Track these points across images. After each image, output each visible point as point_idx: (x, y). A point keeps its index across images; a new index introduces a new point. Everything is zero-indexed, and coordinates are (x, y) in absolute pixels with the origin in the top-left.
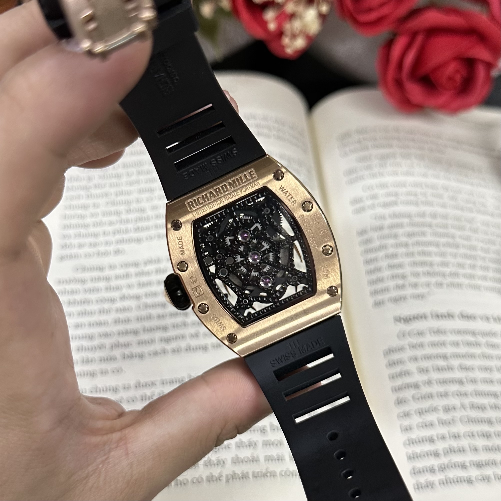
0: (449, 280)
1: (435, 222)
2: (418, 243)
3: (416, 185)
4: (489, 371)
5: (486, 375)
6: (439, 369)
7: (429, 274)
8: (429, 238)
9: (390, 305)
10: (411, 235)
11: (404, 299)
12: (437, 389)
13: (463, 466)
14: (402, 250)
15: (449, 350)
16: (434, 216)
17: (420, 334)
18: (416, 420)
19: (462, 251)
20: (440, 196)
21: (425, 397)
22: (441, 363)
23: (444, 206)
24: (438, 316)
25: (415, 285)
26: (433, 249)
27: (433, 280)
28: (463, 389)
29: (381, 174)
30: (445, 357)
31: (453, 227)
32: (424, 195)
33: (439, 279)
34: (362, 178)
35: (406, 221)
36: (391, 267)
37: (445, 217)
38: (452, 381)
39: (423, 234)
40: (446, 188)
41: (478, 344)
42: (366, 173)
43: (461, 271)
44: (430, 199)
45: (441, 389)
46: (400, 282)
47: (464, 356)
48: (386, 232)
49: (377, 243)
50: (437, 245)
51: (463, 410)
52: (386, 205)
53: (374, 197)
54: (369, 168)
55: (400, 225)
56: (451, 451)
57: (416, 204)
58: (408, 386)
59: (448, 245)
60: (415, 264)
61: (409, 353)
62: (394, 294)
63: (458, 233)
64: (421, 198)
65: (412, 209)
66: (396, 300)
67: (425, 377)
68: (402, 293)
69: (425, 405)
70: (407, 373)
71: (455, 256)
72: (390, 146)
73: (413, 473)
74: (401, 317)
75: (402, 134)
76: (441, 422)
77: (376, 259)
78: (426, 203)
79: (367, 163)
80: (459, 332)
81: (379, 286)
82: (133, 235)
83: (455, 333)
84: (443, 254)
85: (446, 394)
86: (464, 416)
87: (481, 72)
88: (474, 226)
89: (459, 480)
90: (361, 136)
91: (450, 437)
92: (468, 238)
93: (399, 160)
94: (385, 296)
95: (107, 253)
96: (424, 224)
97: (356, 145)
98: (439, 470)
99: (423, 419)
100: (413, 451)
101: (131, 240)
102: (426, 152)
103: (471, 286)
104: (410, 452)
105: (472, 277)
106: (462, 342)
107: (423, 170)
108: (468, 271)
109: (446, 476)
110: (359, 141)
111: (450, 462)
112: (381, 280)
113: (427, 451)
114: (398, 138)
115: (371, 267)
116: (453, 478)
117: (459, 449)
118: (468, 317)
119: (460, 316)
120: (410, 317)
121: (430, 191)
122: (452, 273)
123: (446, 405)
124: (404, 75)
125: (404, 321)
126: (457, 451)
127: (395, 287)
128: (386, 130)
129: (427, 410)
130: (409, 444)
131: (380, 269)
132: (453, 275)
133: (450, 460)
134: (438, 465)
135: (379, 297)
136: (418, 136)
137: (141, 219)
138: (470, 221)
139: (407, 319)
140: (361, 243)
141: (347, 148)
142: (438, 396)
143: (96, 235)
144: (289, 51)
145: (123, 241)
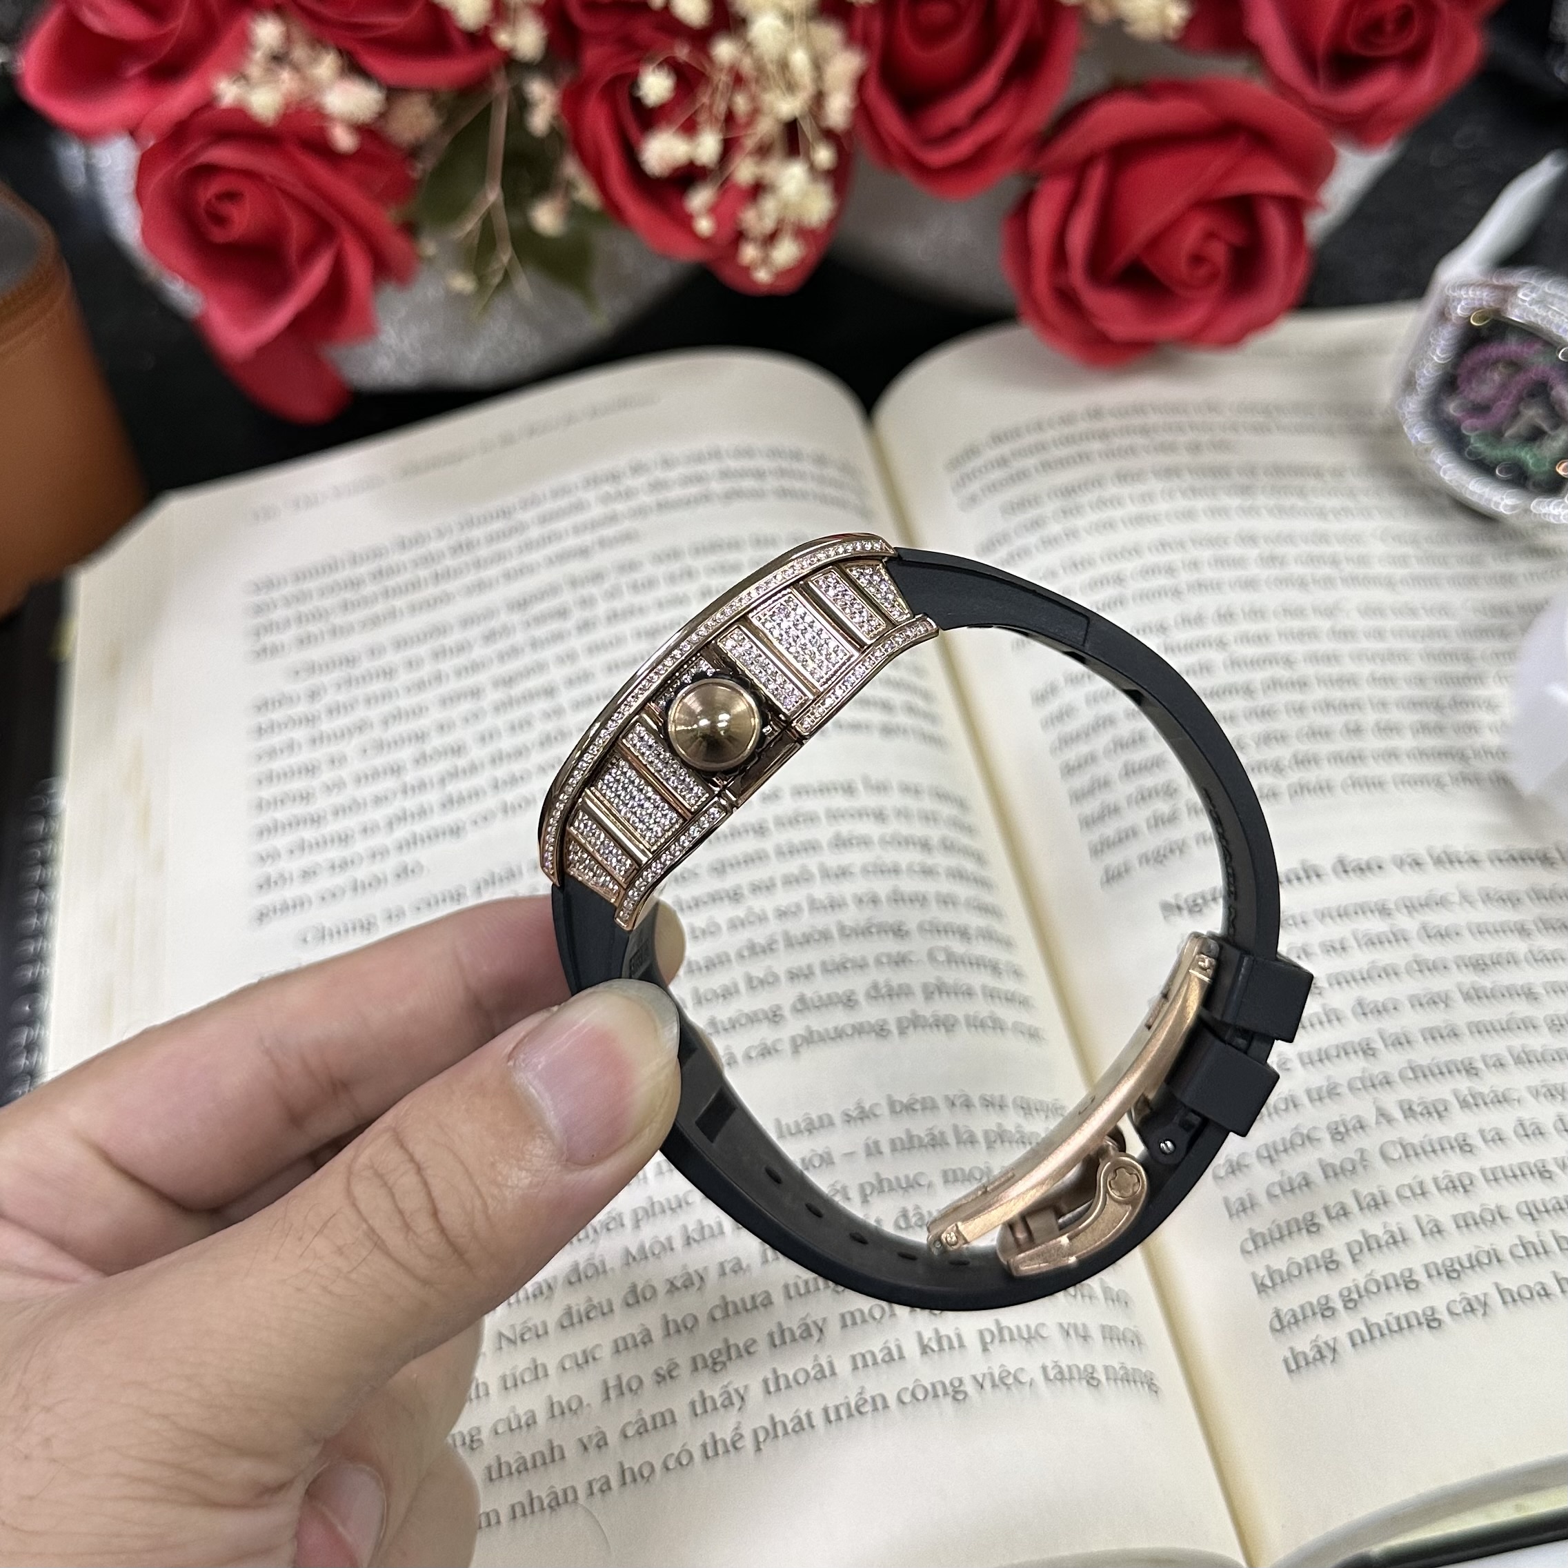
0: (1295, 776)
1: (1230, 631)
3: (1164, 545)
4: (1442, 1005)
5: (1435, 1018)
8: (1222, 677)
9: (1144, 874)
11: (1181, 851)
12: (1305, 1079)
13: (1409, 1283)
15: (1322, 968)
16: (1226, 616)
18: (1262, 1177)
19: (1319, 694)
20: (1238, 562)
23: (1249, 584)
26: (1237, 704)
28: (1375, 1069)
29: (1072, 534)
31: (1285, 636)
32: (1195, 565)
33: (1268, 780)
36: (1130, 771)
37: (1256, 613)
38: (1345, 1051)
39: (1205, 668)
40: (1249, 539)
41: (1399, 938)
43: (1323, 748)
44: (1209, 574)
45: (1316, 1078)
46: (1162, 807)
47: (1365, 978)
49: (1087, 716)
50: (1248, 691)
51: (1385, 1126)
54: (1037, 524)
56: (1370, 1244)
57: (1177, 593)
59: (1274, 685)
62: (1152, 841)
63: (1298, 649)
64: (1185, 577)
65: (1168, 610)
66: (1159, 858)
68: (1172, 834)
69: (1281, 1130)
71: (1300, 710)
72: (1084, 458)
73: (1278, 1327)
74: (1182, 903)
75: (1110, 423)
76: (1332, 1172)
77: (1091, 759)
78: (1201, 586)
79: (1031, 514)
80: (1343, 914)
81: (1110, 829)
82: (439, 820)
83: (1331, 917)
84: (1266, 713)
85: (1332, 1092)
86: (1393, 1142)
87: (1276, 224)
88: (1344, 622)
89: (1405, 1325)
90: (1005, 449)
91: (1361, 1209)
92: (1331, 658)
93: (1112, 490)
94: (1131, 852)
95: (377, 882)
96: (1203, 643)
97: (997, 475)
98: (1346, 1307)
99: (1282, 1173)
100: (1268, 1268)
101: (434, 836)
102: (1183, 458)
103: (1357, 784)
104: (1262, 1272)
105: (1356, 758)
106: (1356, 939)
107: (1182, 503)
108: (1343, 745)
109: (1365, 1320)
110: (1003, 462)
111: (1370, 1278)
112: (1112, 811)
113: (1306, 1260)
114: (1104, 435)
115: (1081, 781)
116: (1387, 1321)
117: (1393, 1237)
118: (1361, 869)
119: (1340, 869)
120: (1203, 898)
121: (1206, 554)
122: (1300, 757)
123: (1336, 1123)
124: (1077, 276)
125: (1191, 911)
126: (1387, 1243)
127: (1152, 822)
128: (1067, 420)
129: (1288, 1145)
130: (1256, 1248)
131: (1105, 784)
132: (1302, 762)
133: (1370, 1275)
134: (1341, 1295)
135: (1114, 859)
136: (1153, 419)
137: (454, 774)
138: (1329, 612)
139: (1197, 905)
140: (1047, 722)
141: (975, 487)
142: (1311, 1100)
143: (344, 839)
144: (763, 276)
145: (413, 842)
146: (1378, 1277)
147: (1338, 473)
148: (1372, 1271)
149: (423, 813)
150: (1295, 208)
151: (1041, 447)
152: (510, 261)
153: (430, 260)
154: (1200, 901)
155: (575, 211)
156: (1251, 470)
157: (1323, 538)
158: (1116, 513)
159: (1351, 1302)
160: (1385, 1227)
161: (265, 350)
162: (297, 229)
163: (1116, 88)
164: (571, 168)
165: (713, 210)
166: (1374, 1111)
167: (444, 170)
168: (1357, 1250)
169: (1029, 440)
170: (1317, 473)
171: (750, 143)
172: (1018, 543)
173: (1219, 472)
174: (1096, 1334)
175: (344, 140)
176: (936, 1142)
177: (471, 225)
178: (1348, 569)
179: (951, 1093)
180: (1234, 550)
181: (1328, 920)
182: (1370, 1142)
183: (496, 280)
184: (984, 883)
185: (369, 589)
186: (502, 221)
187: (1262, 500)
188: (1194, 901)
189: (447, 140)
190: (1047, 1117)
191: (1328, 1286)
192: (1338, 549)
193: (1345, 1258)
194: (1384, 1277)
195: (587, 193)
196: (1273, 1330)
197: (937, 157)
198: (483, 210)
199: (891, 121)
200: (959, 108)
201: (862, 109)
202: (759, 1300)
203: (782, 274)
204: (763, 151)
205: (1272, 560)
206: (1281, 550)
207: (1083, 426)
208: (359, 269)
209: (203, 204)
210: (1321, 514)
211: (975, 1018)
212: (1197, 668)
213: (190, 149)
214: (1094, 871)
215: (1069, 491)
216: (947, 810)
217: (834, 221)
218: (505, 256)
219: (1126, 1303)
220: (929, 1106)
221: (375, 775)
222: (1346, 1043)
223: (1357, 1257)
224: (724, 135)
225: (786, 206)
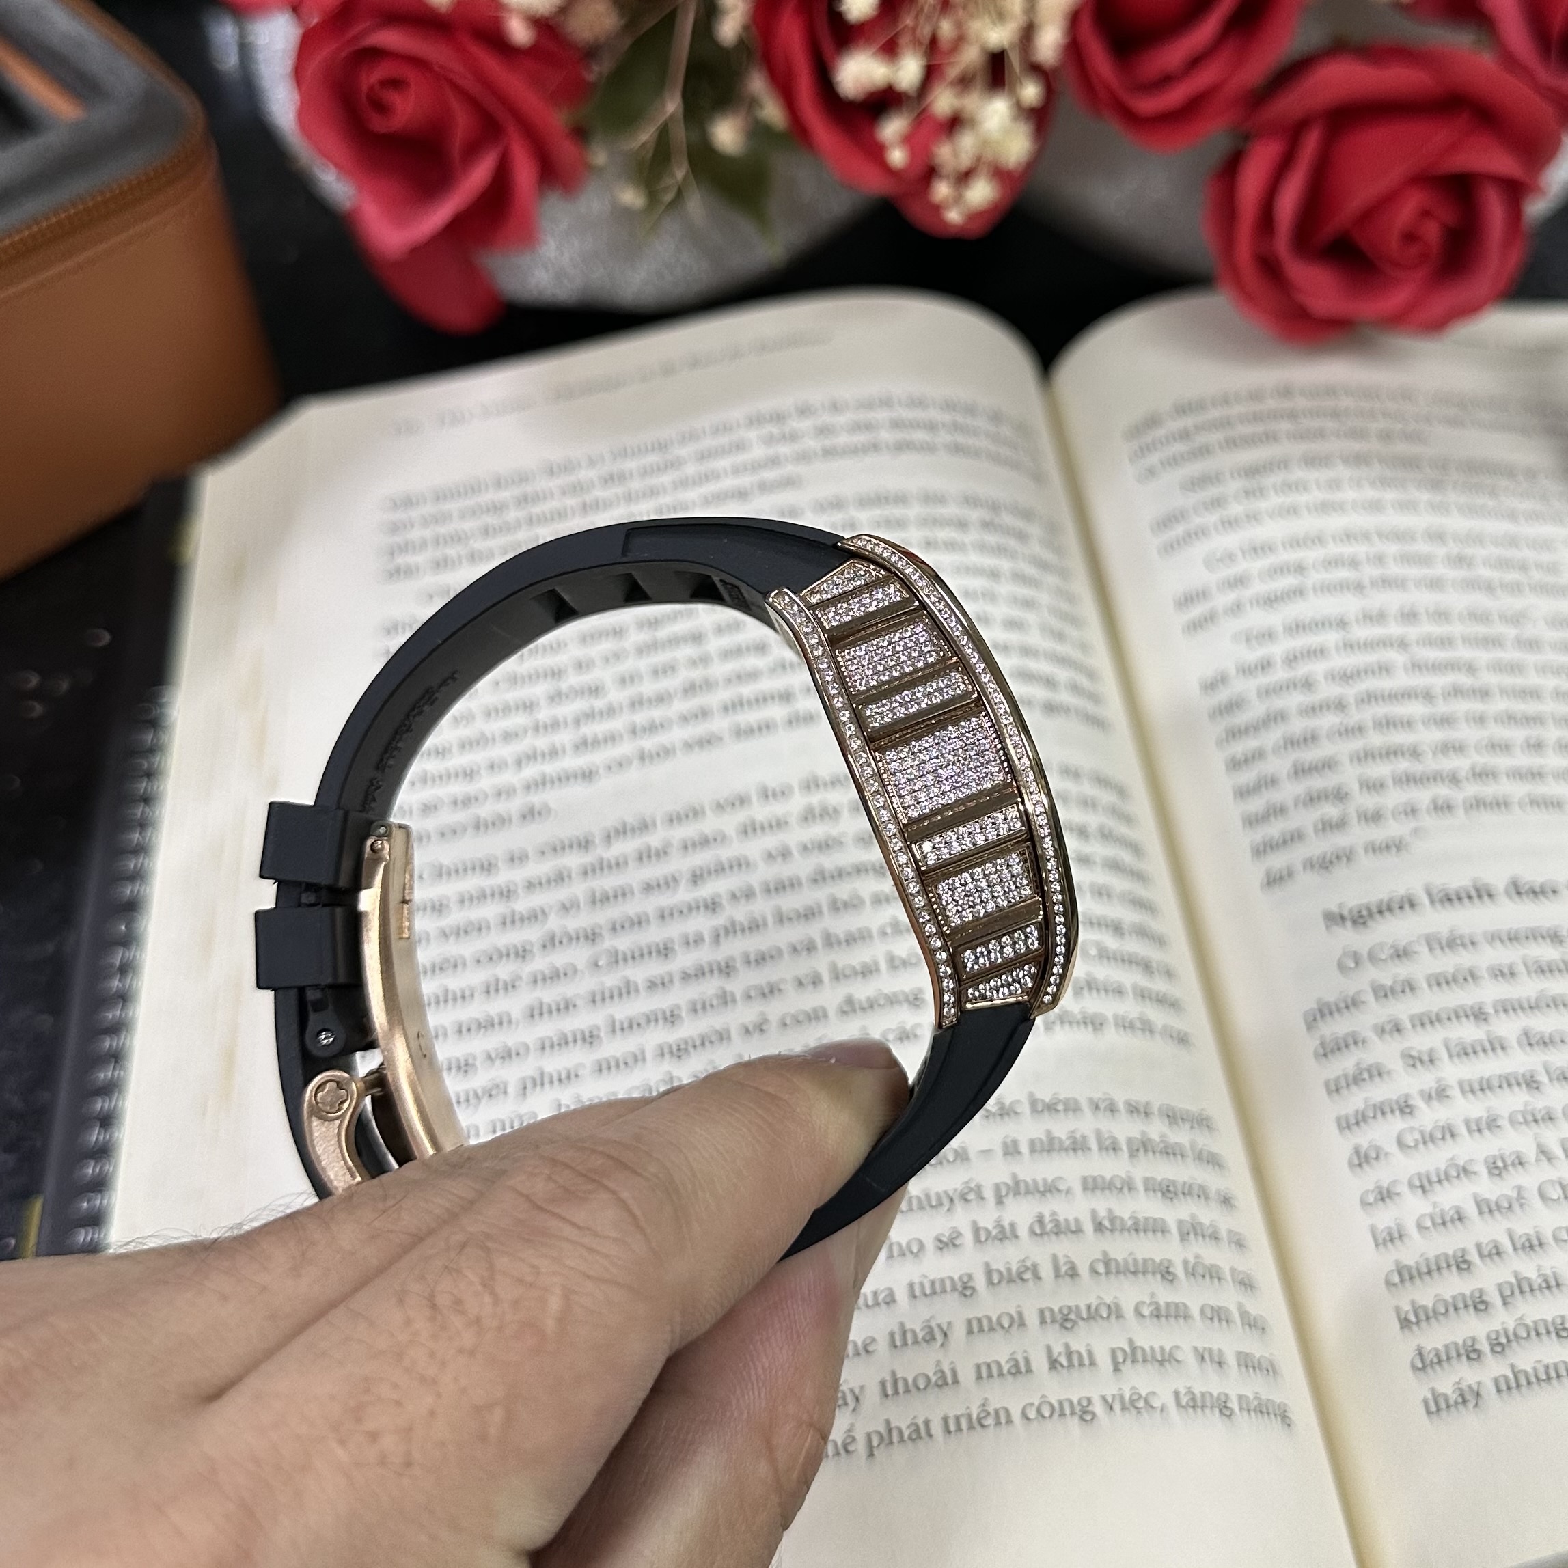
0: (1472, 789)
1: (1412, 632)
2: (1370, 698)
3: (1349, 536)
6: (1465, 1052)
7: (1409, 780)
8: (1401, 680)
9: (1306, 880)
10: (1351, 677)
11: (1348, 859)
12: (1463, 1109)
13: (1562, 1332)
14: (1328, 721)
15: (1489, 993)
16: (1410, 616)
17: (1402, 954)
18: (1413, 1207)
19: (1500, 705)
20: (1424, 560)
21: (1432, 1138)
22: (1470, 1032)
23: (1435, 584)
24: (1448, 899)
25: (1374, 817)
26: (1415, 709)
27: (1423, 796)
28: (1539, 1103)
29: (1253, 517)
30: (1479, 1015)
31: (1469, 641)
32: (1380, 559)
33: (1443, 791)
34: (1200, 533)
35: (1331, 638)
36: (1300, 771)
37: (1441, 615)
38: (1507, 1082)
39: (1385, 669)
40: (1438, 536)
42: (1211, 518)
43: (1502, 762)
44: (1394, 570)
45: (1476, 1108)
46: (1331, 811)
47: (1533, 1007)
48: (1280, 674)
49: (1256, 710)
50: (1427, 696)
51: (1545, 1163)
52: (1270, 601)
53: (1239, 582)
54: (1217, 503)
55: (1319, 653)
56: (1521, 1288)
57: (1359, 587)
58: (1381, 1110)
59: (1456, 692)
60: (1367, 756)
61: (1375, 1013)
62: (1318, 846)
63: (1483, 656)
64: (1369, 572)
65: (1349, 605)
66: (1325, 864)
67: (1426, 1079)
68: (1340, 841)
69: (1435, 1159)
70: (1377, 1072)
71: (1480, 720)
72: (1270, 437)
73: (1420, 1365)
74: (1345, 913)
75: (1301, 403)
76: (1487, 1208)
77: (1259, 755)
78: (1387, 583)
79: (1212, 492)
80: (1513, 938)
81: (1275, 829)
82: (572, 762)
83: (1502, 941)
84: (1445, 721)
85: (1492, 1124)
86: (1552, 1182)
87: (1494, 208)
88: (1529, 631)
89: (1553, 1374)
90: (1188, 422)
91: (1515, 1249)
92: (1515, 668)
93: (1299, 473)
94: (1295, 856)
95: (500, 822)
96: (1385, 643)
97: (1178, 448)
98: (1493, 1351)
99: (1435, 1205)
100: (1413, 1303)
101: (565, 778)
102: (1372, 445)
103: (1536, 802)
104: (1406, 1307)
105: (1536, 775)
106: (1526, 965)
107: (1370, 493)
108: (1523, 760)
109: (1512, 1367)
110: (1185, 435)
111: (1520, 1322)
112: (1279, 811)
113: (1454, 1298)
114: (1292, 415)
115: (1247, 776)
116: (1535, 1369)
117: (1546, 1281)
118: (1534, 893)
119: (1513, 892)
120: (1369, 909)
121: (1392, 549)
122: (1478, 770)
123: (1494, 1156)
124: (1282, 243)
125: (1354, 922)
126: (1540, 1288)
127: (1320, 826)
128: (1256, 396)
129: (1443, 1177)
130: (1402, 1281)
131: (1271, 782)
132: (1480, 775)
133: (1521, 1318)
134: (1488, 1337)
135: (1277, 861)
136: (1346, 402)
137: (590, 716)
138: (1516, 619)
139: (1361, 917)
140: (1214, 712)
141: (1154, 459)
142: (1470, 1131)
143: (469, 774)
144: (954, 216)
145: (542, 783)
146: (1529, 1322)
147: (1531, 474)
148: (1523, 1315)
149: (554, 753)
150: (1515, 191)
151: (1226, 423)
152: (685, 178)
153: (599, 170)
154: (1365, 913)
155: (758, 132)
156: (1443, 465)
157: (1513, 541)
158: (1302, 499)
159: (1499, 1345)
160: (1539, 1270)
161: (419, 252)
162: (462, 123)
163: (1338, 48)
164: (757, 83)
165: (908, 140)
166: (1534, 1147)
167: (621, 76)
168: (1508, 1293)
169: (1214, 413)
170: (1509, 472)
171: (953, 72)
172: (1197, 521)
173: (1410, 463)
174: (1231, 1360)
175: (519, 32)
176: (1077, 1146)
177: (645, 136)
178: (1537, 576)
179: (1097, 1095)
180: (1422, 547)
181: (1498, 944)
182: (1530, 1179)
183: (668, 197)
184: (1140, 876)
185: (512, 515)
186: (680, 134)
187: (1453, 497)
188: (1360, 912)
189: (628, 42)
190: (1192, 1127)
191: (1475, 1328)
192: (1527, 554)
193: (1495, 1298)
194: (1535, 1323)
195: (772, 112)
196: (1414, 1368)
197: (1148, 105)
198: (661, 120)
199: (1101, 62)
200: (1174, 54)
201: (1073, 47)
202: (881, 1297)
203: (974, 216)
204: (964, 82)
205: (1460, 561)
206: (1469, 551)
207: (1271, 404)
208: (524, 172)
209: (365, 88)
210: (1512, 516)
211: (1123, 1018)
212: (1376, 668)
213: (357, 29)
214: (1256, 872)
215: (1252, 471)
216: (1107, 797)
217: (1033, 164)
218: (680, 172)
219: (1263, 1329)
220: (1072, 1107)
221: (506, 710)
222: (1509, 1074)
223: (1509, 1300)
224: (928, 61)
225: (985, 143)
